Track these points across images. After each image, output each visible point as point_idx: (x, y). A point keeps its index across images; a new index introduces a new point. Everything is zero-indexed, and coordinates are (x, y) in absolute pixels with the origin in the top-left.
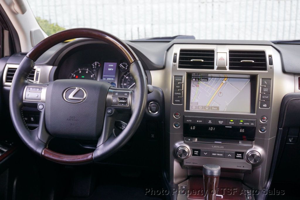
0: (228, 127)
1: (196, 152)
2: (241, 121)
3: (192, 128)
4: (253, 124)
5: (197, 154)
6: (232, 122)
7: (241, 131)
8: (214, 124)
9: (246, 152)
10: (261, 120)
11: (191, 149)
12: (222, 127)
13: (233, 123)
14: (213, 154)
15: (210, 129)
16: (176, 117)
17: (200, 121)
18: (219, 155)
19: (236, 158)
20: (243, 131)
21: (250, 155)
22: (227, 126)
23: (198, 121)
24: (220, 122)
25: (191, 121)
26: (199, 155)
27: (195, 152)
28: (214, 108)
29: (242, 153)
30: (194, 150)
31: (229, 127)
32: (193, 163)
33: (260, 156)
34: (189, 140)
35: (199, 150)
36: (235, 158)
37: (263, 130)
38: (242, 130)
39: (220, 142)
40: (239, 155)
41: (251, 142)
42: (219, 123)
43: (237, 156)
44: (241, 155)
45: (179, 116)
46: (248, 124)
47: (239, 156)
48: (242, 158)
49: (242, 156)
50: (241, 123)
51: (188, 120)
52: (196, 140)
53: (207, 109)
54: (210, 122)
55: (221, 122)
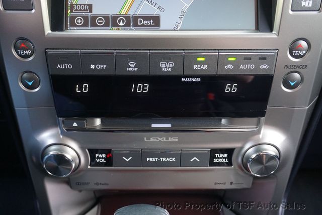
0: (190, 80)
1: (101, 156)
2: (230, 59)
3: (81, 88)
4: (265, 66)
5: (103, 161)
6: (201, 63)
7: (227, 89)
8: (146, 72)
9: (242, 148)
10: (291, 54)
11: (82, 148)
12: (172, 80)
13: (206, 67)
14: (148, 159)
15: (135, 88)
16: (20, 56)
17: (101, 67)
18: (164, 159)
19: (212, 164)
20: (234, 89)
21: (254, 156)
22: (185, 77)
23: (92, 67)
24: (163, 66)
25: (70, 66)
26: (109, 162)
27: (98, 158)
28: (145, 23)
29: (230, 152)
30: (93, 152)
31: (194, 80)
32: (97, 184)
33: (278, 155)
34: (75, 124)
35: (108, 152)
36: (210, 166)
37: (292, 84)
38: (231, 87)
39: (169, 126)
40: (222, 155)
41: (255, 120)
42: (162, 68)
43: (215, 160)
44: (225, 155)
45: (29, 52)
46: (252, 66)
47: (222, 158)
48: (230, 164)
49: (230, 158)
50: (230, 66)
51: (62, 63)
52: (98, 122)
53: (121, 24)
54: (132, 67)
55: (166, 67)
